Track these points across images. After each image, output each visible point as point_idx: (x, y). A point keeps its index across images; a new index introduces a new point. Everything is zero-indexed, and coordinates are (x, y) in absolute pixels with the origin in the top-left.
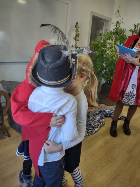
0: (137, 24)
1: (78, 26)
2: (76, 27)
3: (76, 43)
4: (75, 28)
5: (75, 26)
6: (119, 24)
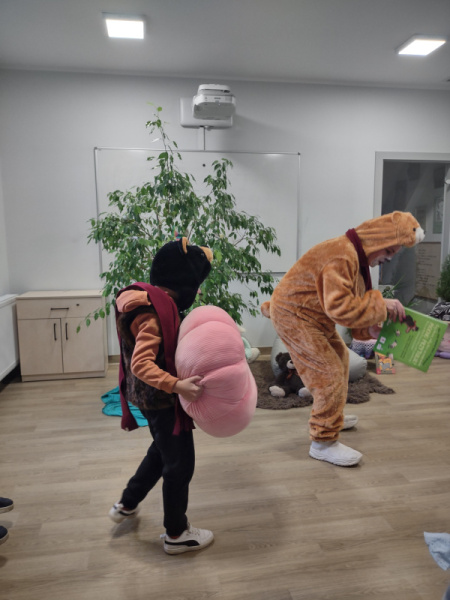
0: (221, 162)
6: (169, 160)
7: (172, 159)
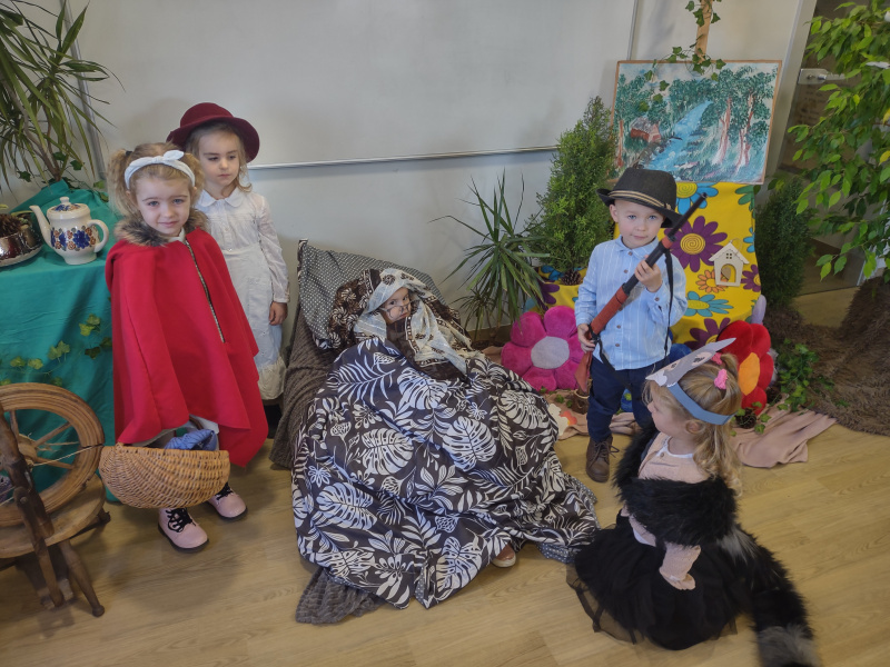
3: (702, 37)
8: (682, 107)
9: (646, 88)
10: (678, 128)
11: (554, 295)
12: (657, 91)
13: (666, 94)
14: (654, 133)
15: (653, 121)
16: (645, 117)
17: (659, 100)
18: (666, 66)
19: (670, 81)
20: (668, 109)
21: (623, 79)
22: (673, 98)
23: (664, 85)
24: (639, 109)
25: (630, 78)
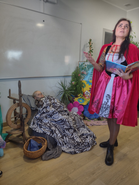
1: (92, 42)
2: (90, 44)
4: (88, 45)
5: (89, 42)
6: (132, 38)
7: (133, 37)
8: (89, 69)
9: (83, 66)
10: (89, 72)
11: (74, 100)
12: (85, 66)
13: (86, 66)
14: (85, 73)
15: (85, 71)
16: (84, 70)
17: (85, 67)
18: (86, 62)
19: (87, 65)
20: (87, 69)
21: (79, 64)
22: (87, 67)
23: (86, 65)
24: (83, 69)
25: (81, 64)
